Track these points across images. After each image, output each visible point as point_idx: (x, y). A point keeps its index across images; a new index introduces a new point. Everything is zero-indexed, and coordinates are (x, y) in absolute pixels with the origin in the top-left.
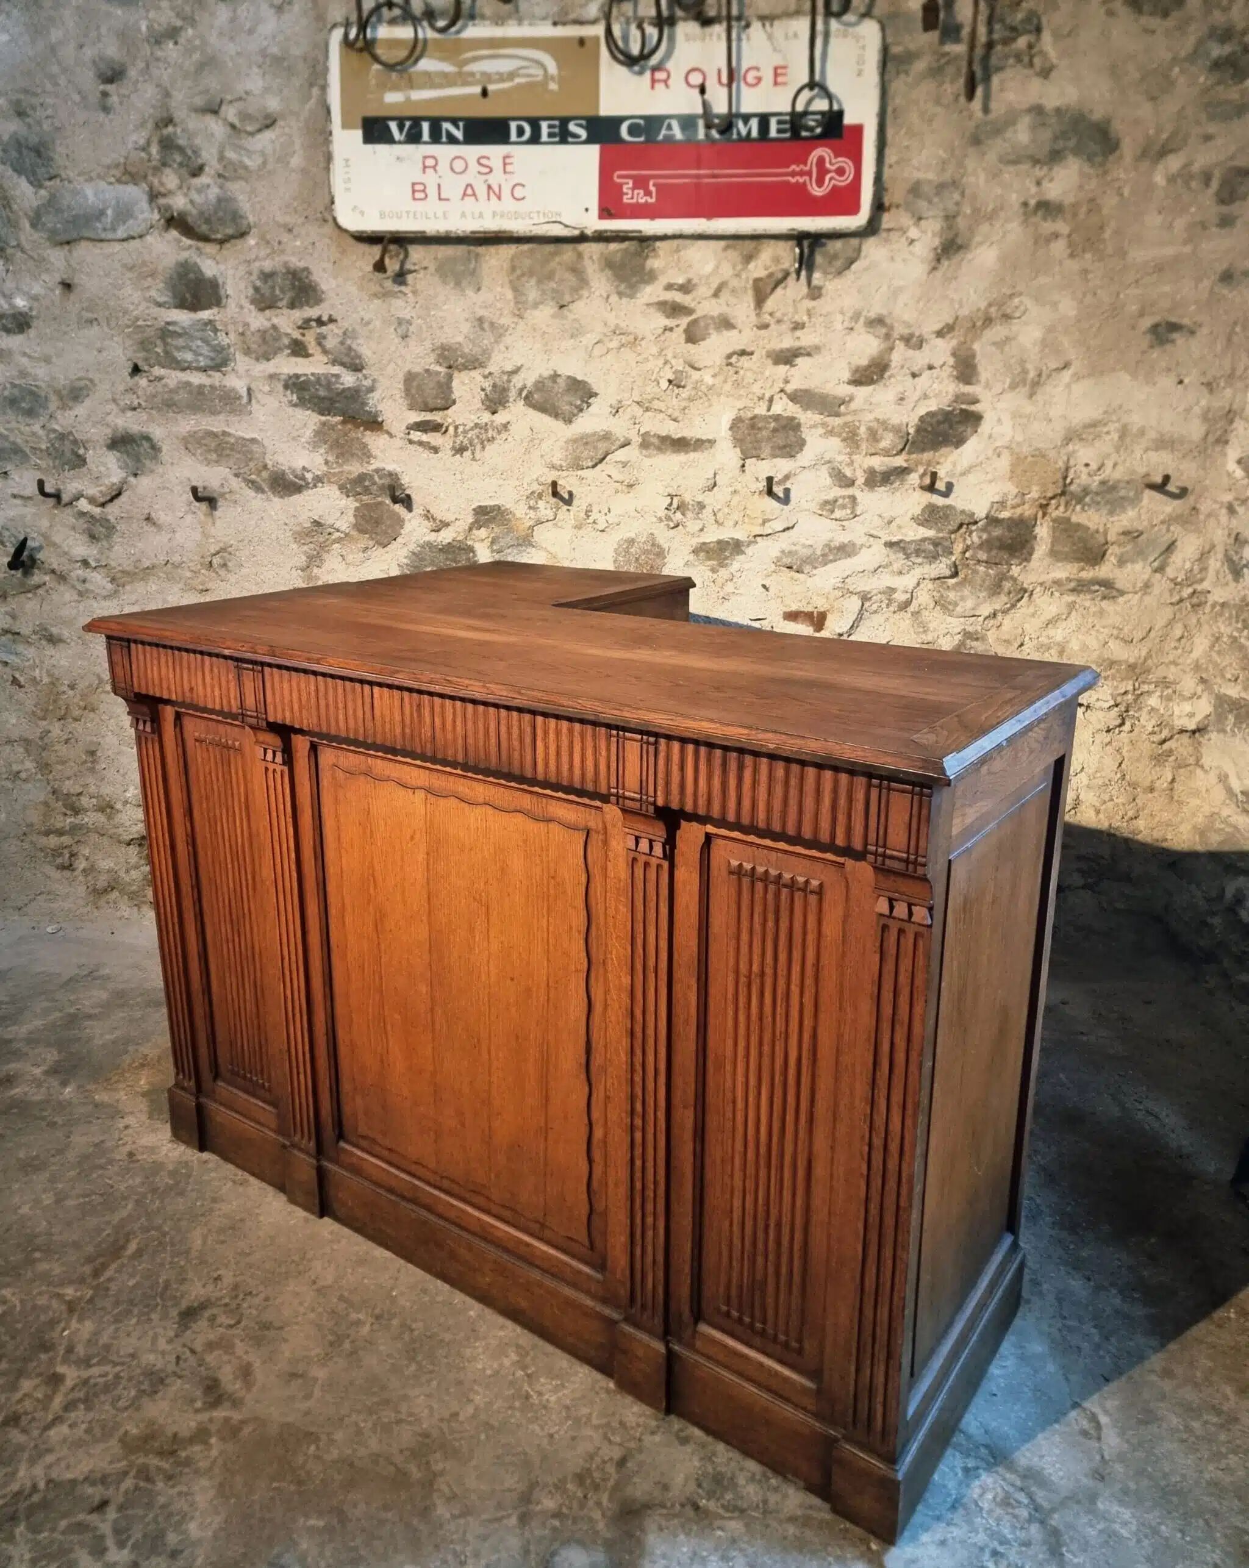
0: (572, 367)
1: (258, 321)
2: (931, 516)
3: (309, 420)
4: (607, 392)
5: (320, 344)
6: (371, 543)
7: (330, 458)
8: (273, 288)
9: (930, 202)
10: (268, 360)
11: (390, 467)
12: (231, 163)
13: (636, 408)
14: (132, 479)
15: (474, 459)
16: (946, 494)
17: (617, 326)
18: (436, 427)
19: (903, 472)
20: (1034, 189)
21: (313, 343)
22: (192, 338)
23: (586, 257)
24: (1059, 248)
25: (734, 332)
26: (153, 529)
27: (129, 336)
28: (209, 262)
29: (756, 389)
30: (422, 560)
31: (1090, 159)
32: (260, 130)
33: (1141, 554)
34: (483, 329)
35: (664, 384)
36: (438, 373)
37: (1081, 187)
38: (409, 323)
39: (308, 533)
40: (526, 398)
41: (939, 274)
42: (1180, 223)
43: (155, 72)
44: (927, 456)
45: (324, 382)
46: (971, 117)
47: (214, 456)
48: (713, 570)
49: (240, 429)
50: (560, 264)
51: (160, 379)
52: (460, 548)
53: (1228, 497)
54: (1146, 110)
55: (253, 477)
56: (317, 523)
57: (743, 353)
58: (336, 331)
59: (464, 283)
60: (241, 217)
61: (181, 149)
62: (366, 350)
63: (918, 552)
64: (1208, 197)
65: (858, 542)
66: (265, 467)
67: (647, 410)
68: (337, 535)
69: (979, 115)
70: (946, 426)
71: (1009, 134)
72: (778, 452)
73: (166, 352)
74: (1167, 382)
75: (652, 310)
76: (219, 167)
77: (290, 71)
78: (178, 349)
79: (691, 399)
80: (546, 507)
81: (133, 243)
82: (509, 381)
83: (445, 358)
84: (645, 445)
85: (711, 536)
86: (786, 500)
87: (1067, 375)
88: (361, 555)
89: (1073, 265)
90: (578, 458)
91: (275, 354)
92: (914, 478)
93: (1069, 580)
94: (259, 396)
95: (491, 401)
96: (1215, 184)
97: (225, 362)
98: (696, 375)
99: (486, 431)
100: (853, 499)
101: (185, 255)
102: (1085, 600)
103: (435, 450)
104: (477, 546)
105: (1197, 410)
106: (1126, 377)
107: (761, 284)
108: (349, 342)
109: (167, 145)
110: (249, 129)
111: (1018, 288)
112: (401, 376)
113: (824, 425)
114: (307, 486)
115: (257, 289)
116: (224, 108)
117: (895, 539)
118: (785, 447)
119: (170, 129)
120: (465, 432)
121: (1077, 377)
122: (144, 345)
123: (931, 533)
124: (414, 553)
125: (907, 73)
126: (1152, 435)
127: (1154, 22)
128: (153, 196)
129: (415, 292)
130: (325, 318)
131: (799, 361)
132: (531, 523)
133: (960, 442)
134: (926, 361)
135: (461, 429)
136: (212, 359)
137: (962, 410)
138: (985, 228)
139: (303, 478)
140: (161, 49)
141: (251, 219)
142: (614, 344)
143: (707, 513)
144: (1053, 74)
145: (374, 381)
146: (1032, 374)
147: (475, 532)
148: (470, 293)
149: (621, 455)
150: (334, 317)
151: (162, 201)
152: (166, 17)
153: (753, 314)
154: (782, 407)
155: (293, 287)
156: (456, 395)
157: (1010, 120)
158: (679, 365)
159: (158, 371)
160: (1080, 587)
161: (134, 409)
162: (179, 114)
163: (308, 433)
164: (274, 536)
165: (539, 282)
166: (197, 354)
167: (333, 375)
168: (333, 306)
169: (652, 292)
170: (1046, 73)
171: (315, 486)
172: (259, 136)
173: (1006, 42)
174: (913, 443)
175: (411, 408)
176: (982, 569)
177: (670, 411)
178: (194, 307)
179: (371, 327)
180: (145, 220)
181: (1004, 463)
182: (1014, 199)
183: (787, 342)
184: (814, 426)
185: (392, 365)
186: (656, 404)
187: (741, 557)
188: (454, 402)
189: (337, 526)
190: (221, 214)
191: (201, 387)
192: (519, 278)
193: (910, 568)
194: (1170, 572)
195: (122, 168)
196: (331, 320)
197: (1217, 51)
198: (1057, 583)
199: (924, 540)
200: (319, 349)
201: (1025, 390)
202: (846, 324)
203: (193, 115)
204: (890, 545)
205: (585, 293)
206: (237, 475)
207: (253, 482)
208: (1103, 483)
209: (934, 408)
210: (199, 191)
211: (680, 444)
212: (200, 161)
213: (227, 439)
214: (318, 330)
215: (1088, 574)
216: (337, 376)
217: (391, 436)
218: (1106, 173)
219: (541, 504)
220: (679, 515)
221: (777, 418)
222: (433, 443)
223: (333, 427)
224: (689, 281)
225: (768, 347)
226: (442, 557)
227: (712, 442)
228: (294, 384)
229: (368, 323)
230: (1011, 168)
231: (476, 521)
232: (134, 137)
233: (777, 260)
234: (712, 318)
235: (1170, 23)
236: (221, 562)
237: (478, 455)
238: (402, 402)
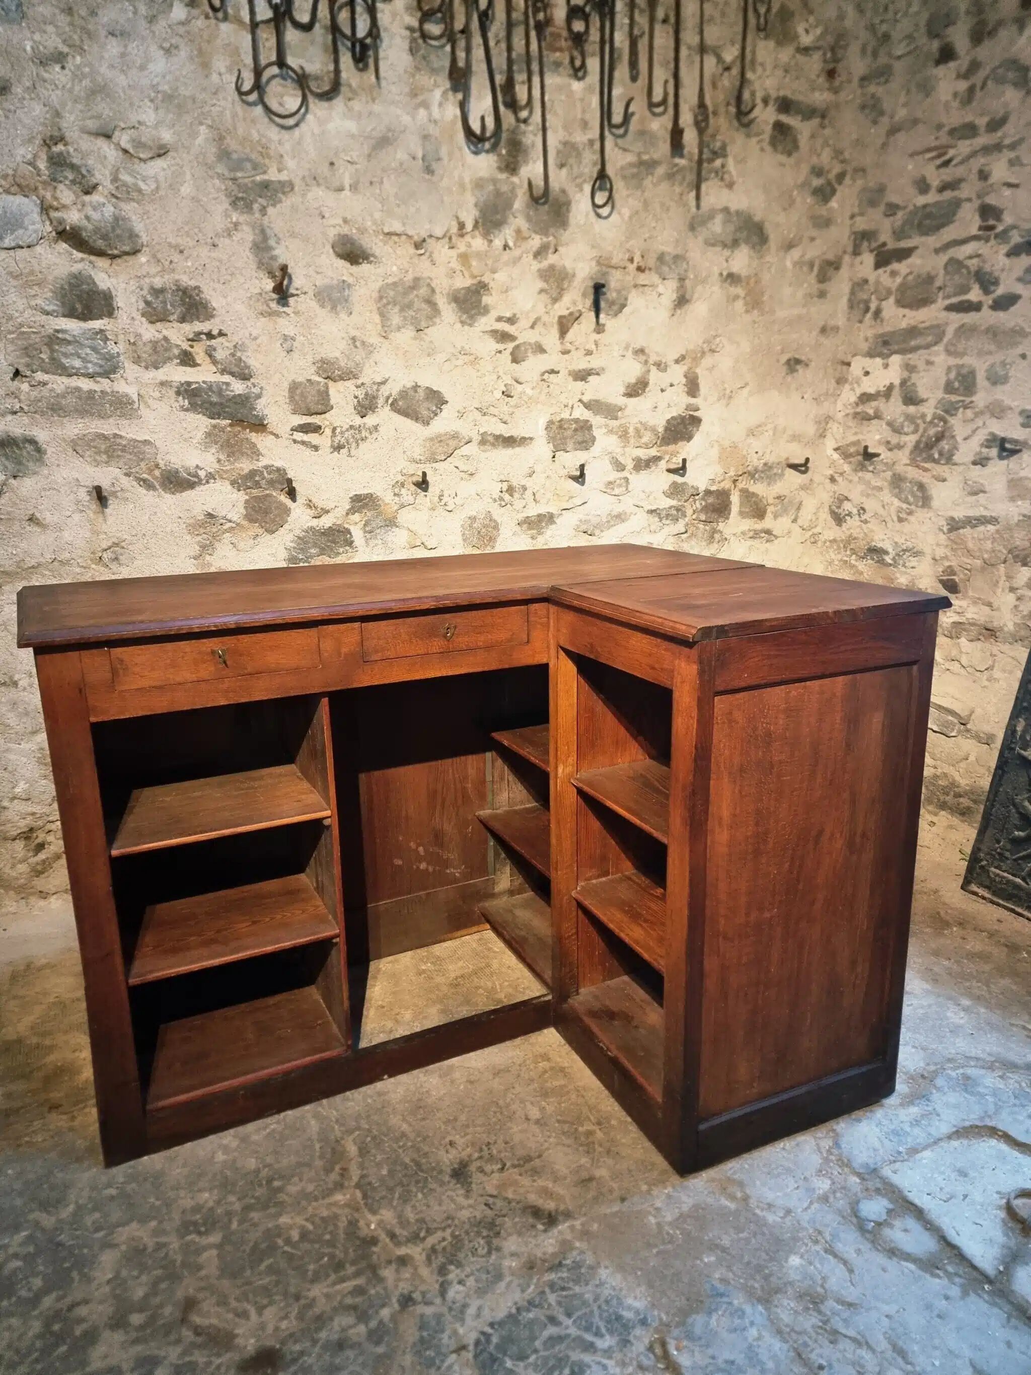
0: (428, 380)
1: (149, 332)
2: (675, 490)
3: (200, 423)
4: (455, 398)
5: (210, 356)
6: (261, 531)
7: (222, 457)
8: (165, 302)
9: (670, 268)
10: (157, 368)
11: (278, 464)
12: (125, 185)
13: (477, 413)
14: (12, 481)
15: (349, 456)
16: (683, 475)
17: (462, 347)
18: (316, 429)
19: (657, 459)
20: (725, 264)
21: (202, 354)
22: (82, 345)
23: (437, 291)
24: (739, 305)
25: (545, 355)
26: (37, 529)
27: (12, 342)
28: (103, 275)
29: (563, 399)
30: (306, 543)
31: (753, 247)
32: (152, 158)
33: (785, 511)
34: (356, 347)
35: (498, 394)
36: (319, 383)
37: (749, 266)
38: (293, 339)
39: (202, 525)
40: (392, 405)
41: (675, 318)
42: (800, 294)
43: (43, 92)
44: (671, 448)
45: (215, 388)
46: (689, 211)
47: (104, 457)
48: (532, 538)
49: (130, 431)
50: (417, 296)
51: (45, 384)
52: (338, 531)
53: (830, 472)
54: (781, 218)
55: (145, 476)
56: (210, 516)
57: (552, 372)
58: (227, 344)
59: (339, 308)
60: (137, 236)
61: (73, 167)
62: (253, 361)
63: (667, 516)
64: (812, 278)
65: (628, 511)
66: (157, 466)
67: (485, 414)
68: (229, 525)
69: (694, 209)
70: (681, 427)
71: (709, 225)
72: (578, 446)
73: (52, 359)
74: (796, 396)
75: (487, 336)
76: (111, 187)
77: (181, 109)
78: (66, 355)
79: (517, 406)
80: (408, 493)
81: (19, 252)
82: (378, 390)
83: (325, 371)
84: (483, 442)
85: (533, 511)
86: (583, 484)
87: (746, 391)
88: (252, 541)
89: (748, 318)
90: (434, 453)
91: (165, 363)
92: (663, 465)
93: (750, 530)
94: (150, 402)
95: (362, 406)
96: (816, 269)
97: (114, 369)
98: (519, 388)
99: (360, 431)
100: (627, 480)
101: (78, 267)
102: (756, 543)
103: (316, 448)
104: (352, 529)
105: (812, 416)
106: (775, 393)
107: (564, 321)
108: (239, 354)
109: (58, 162)
110: (142, 156)
111: (720, 332)
112: (286, 385)
113: (606, 426)
114: (200, 482)
115: (148, 303)
116: (117, 133)
117: (654, 508)
118: (583, 442)
119: (60, 148)
120: (342, 433)
121: (751, 394)
122: (26, 351)
123: (674, 503)
124: (299, 538)
125: (652, 174)
126: (790, 432)
127: (783, 158)
128: (45, 209)
129: (296, 313)
130: (215, 332)
131: (590, 378)
132: (396, 508)
133: (689, 438)
134: (669, 381)
135: (338, 430)
136: (101, 366)
137: (691, 416)
138: (699, 288)
139: (196, 476)
140: (46, 71)
141: (144, 238)
142: (460, 362)
143: (529, 493)
144: (735, 187)
145: (261, 388)
146: (728, 392)
147: (351, 517)
148: (343, 315)
149: (466, 450)
150: (225, 331)
151: (54, 214)
152: (52, 41)
153: (558, 342)
154: (581, 413)
155: (183, 303)
156: (332, 402)
157: (711, 216)
158: (510, 381)
159: (40, 376)
160: (756, 535)
161: (15, 413)
162: (72, 134)
163: (200, 435)
164: (168, 530)
165: (402, 310)
166: (84, 360)
167: (224, 383)
168: (223, 322)
169: (486, 322)
170: (730, 186)
171: (208, 482)
172: (152, 163)
173: (710, 161)
174: (663, 439)
175: (295, 412)
176: (701, 526)
177: (502, 416)
178: (85, 316)
179: (259, 341)
180: (36, 231)
181: (715, 452)
182: (716, 270)
183: (582, 364)
184: (600, 427)
185: (278, 376)
186: (492, 410)
187: (553, 526)
188: (332, 408)
189: (229, 517)
190: (119, 232)
191: (91, 392)
192: (384, 306)
193: (661, 528)
194: (800, 521)
195: (10, 179)
196: (221, 334)
197: (817, 182)
198: (743, 533)
199: (670, 508)
200: (208, 359)
201: (724, 402)
202: (621, 352)
203: (85, 136)
204: (651, 512)
205: (437, 320)
206: (127, 475)
207: (144, 481)
208: (765, 464)
209: (675, 414)
210: (95, 209)
211: (509, 441)
212: (94, 181)
213: (118, 441)
214: (208, 343)
215: (759, 526)
216: (228, 384)
217: (277, 436)
218: (761, 257)
219: (403, 491)
220: (507, 497)
221: (577, 421)
222: (314, 443)
223: (223, 430)
224: (515, 315)
225: (571, 368)
226: (324, 539)
227: (531, 439)
228: (186, 390)
229: (256, 339)
230: (711, 248)
231: (353, 508)
232: (21, 151)
233: (574, 303)
234: (530, 344)
235: (792, 160)
236: (113, 556)
237: (353, 452)
238: (288, 408)
